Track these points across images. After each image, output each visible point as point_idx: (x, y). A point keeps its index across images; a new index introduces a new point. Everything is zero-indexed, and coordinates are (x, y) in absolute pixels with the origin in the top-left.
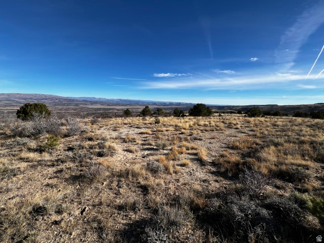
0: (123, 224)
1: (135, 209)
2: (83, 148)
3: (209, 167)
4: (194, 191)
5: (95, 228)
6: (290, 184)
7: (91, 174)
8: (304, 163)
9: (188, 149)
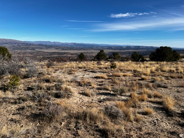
2: (41, 89)
7: (50, 114)
9: (150, 96)
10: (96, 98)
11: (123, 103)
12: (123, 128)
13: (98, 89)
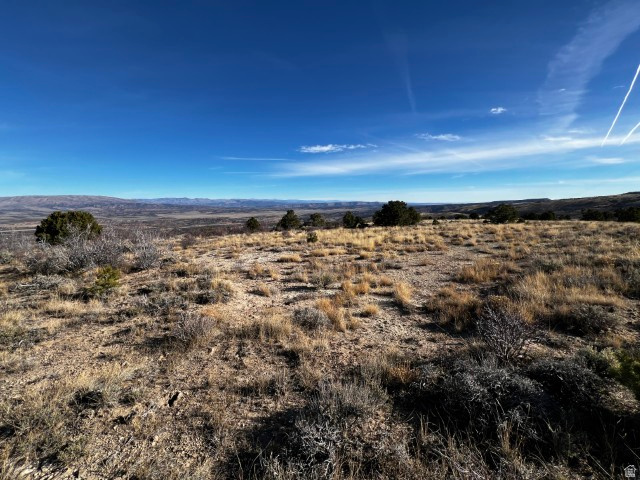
0: (252, 419)
1: (274, 391)
2: (168, 289)
3: (417, 317)
4: (388, 356)
5: (198, 428)
6: (578, 338)
7: (186, 334)
8: (603, 299)
9: (373, 285)
10: (280, 297)
11: (327, 301)
12: (326, 343)
13: (284, 281)
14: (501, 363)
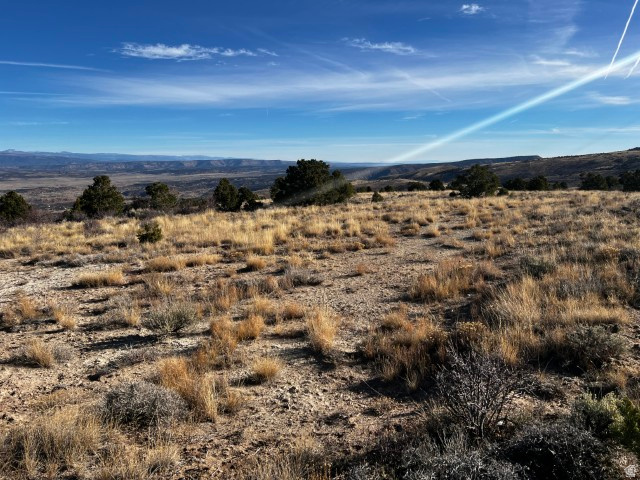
3: (347, 372)
4: (294, 459)
6: (576, 379)
8: (605, 313)
9: (271, 320)
12: (173, 453)
13: (89, 329)
14: (472, 439)
